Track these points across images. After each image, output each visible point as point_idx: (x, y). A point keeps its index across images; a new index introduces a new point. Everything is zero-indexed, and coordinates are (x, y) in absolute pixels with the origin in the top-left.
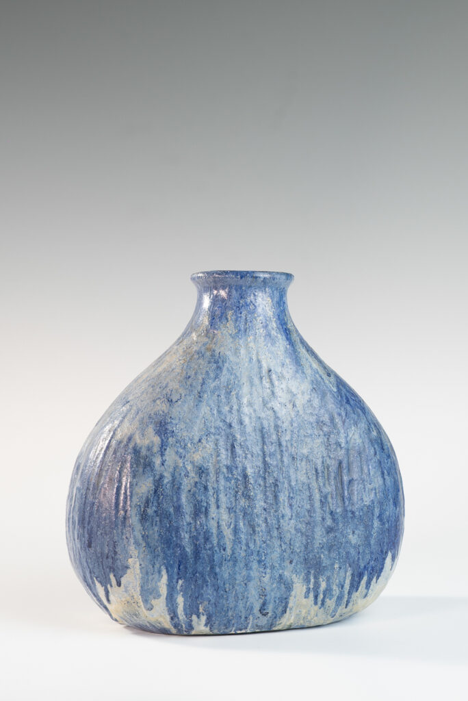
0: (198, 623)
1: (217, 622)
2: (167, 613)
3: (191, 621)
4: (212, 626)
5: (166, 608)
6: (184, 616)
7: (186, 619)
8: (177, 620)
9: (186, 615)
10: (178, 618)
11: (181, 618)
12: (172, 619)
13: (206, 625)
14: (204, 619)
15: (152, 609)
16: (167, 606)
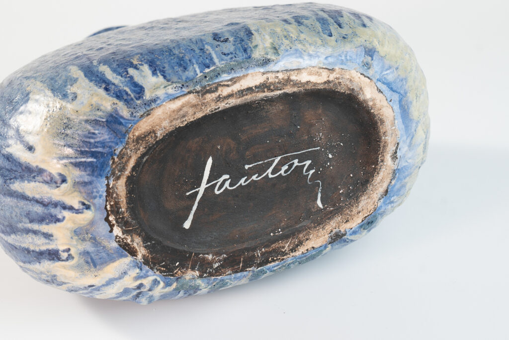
0: (142, 76)
1: (166, 65)
2: (96, 88)
3: (131, 78)
4: (164, 72)
5: (92, 84)
6: (119, 77)
7: (123, 79)
8: (113, 87)
9: (120, 74)
10: (114, 84)
11: (116, 82)
12: (106, 89)
13: (154, 73)
14: (146, 68)
15: (76, 97)
16: (91, 81)
